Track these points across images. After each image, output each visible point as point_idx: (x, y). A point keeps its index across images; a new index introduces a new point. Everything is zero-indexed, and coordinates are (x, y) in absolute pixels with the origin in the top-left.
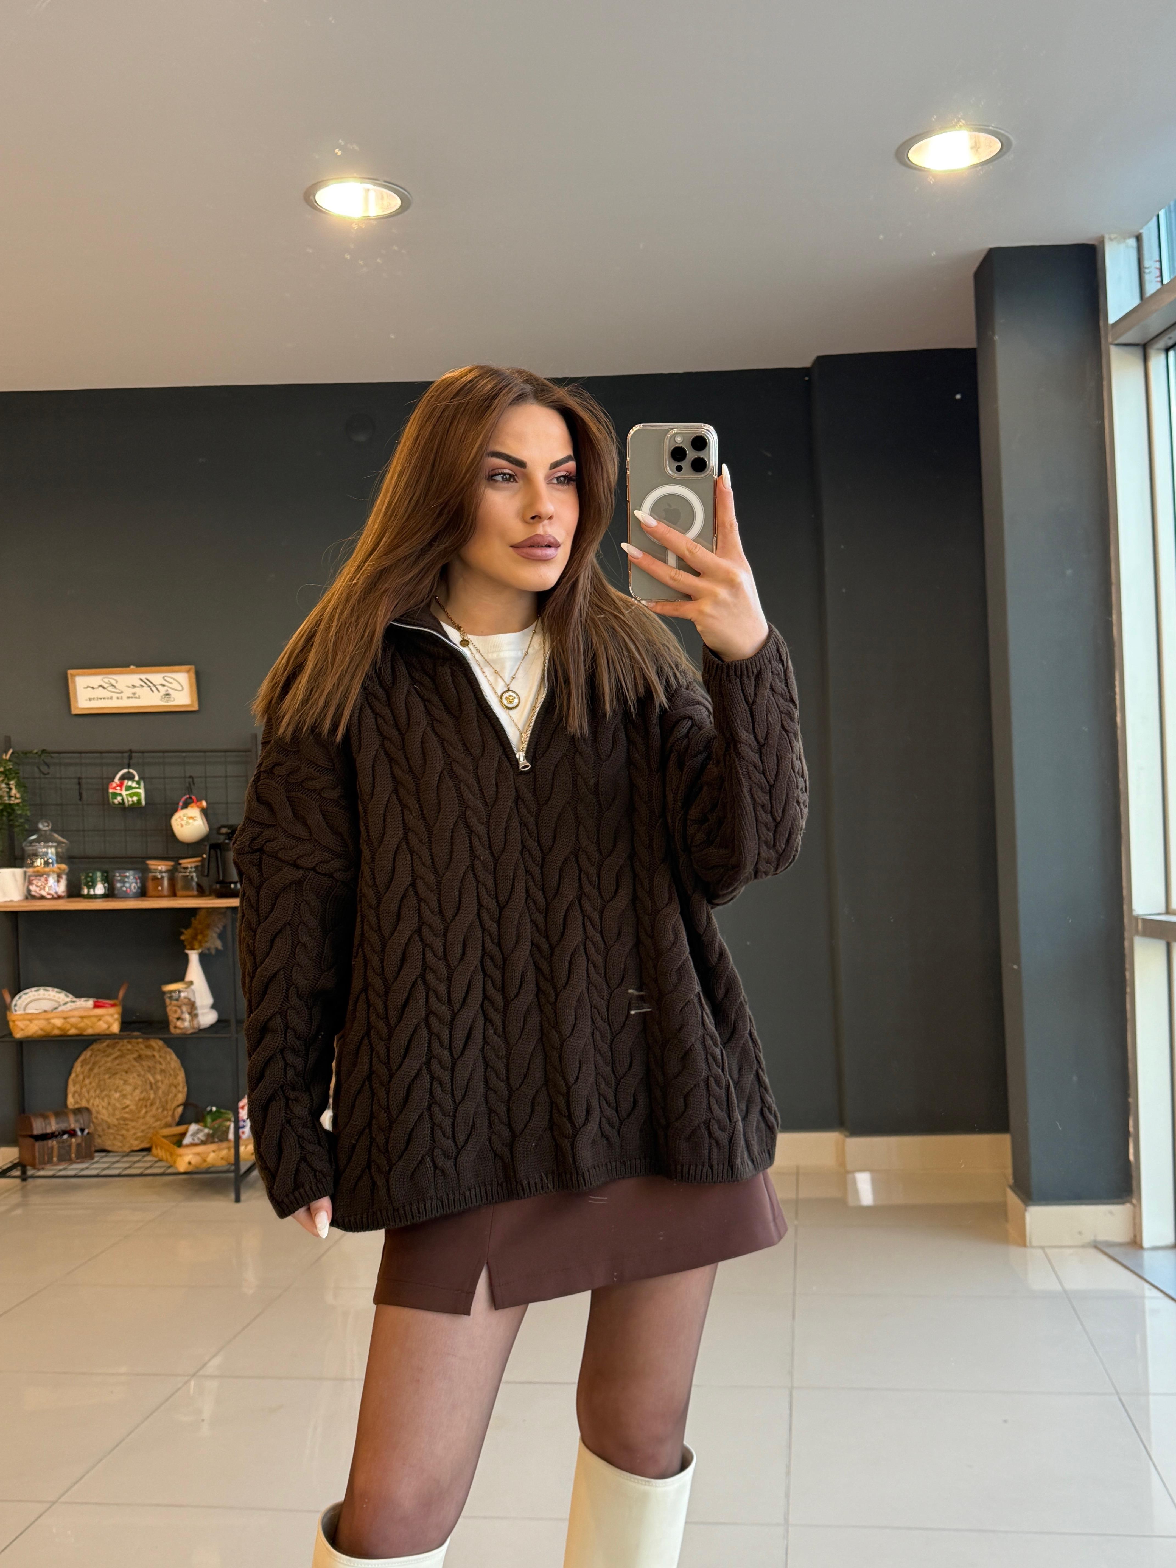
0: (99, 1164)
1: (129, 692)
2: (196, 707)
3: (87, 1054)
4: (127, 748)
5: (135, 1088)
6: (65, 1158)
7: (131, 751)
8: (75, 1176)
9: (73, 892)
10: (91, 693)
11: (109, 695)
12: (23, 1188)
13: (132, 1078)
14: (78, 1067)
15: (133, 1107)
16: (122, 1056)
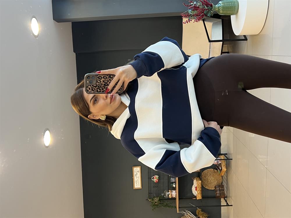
0: (225, 184)
1: (137, 178)
2: (140, 166)
3: (204, 186)
4: (148, 179)
5: (210, 177)
6: (223, 190)
7: (148, 178)
8: (227, 188)
9: (174, 189)
10: (138, 185)
11: (138, 182)
12: (228, 197)
13: (209, 178)
14: (207, 188)
15: (214, 178)
16: (205, 180)
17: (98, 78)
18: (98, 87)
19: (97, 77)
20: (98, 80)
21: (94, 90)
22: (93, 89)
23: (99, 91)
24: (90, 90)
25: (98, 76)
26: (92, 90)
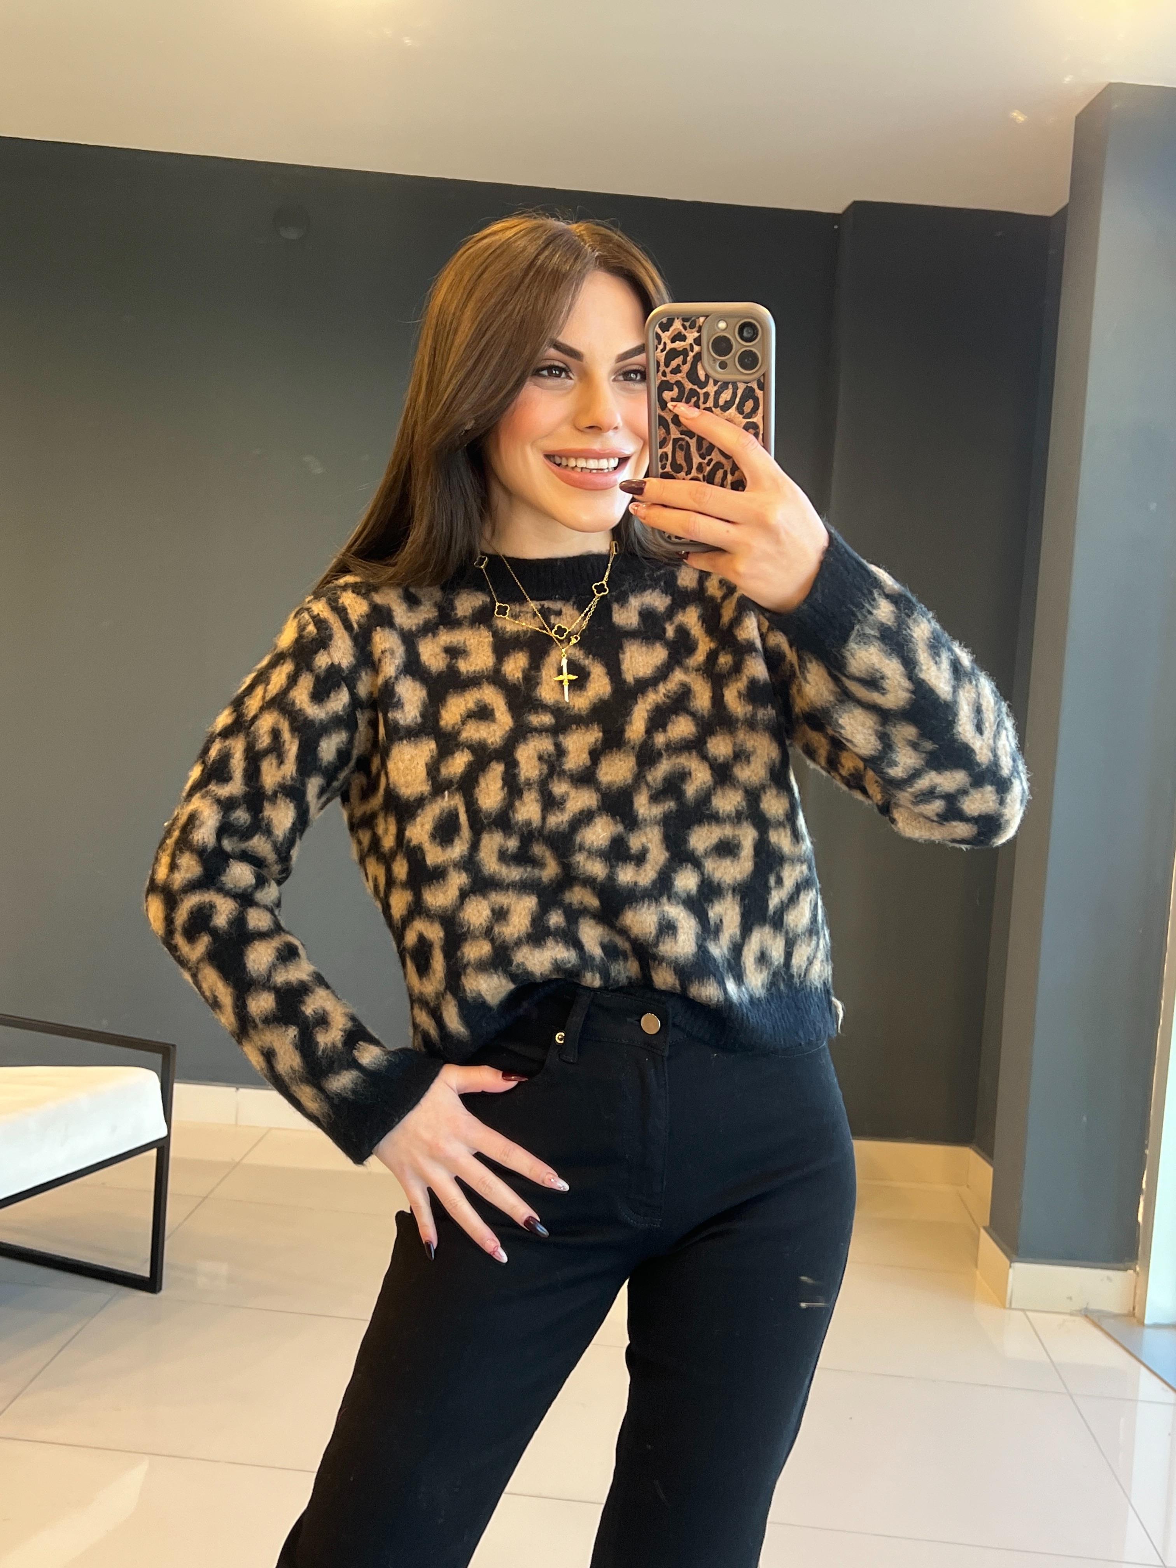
17: (749, 393)
18: (693, 393)
19: (755, 386)
20: (735, 389)
21: (674, 364)
22: (678, 360)
23: (667, 395)
24: (673, 341)
25: (759, 393)
26: (672, 354)
